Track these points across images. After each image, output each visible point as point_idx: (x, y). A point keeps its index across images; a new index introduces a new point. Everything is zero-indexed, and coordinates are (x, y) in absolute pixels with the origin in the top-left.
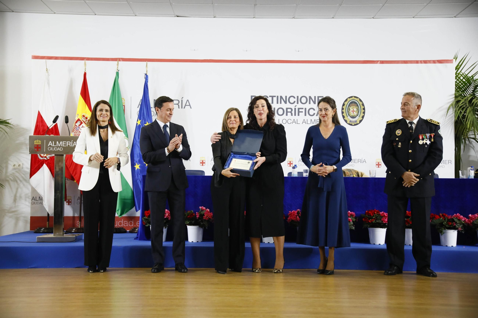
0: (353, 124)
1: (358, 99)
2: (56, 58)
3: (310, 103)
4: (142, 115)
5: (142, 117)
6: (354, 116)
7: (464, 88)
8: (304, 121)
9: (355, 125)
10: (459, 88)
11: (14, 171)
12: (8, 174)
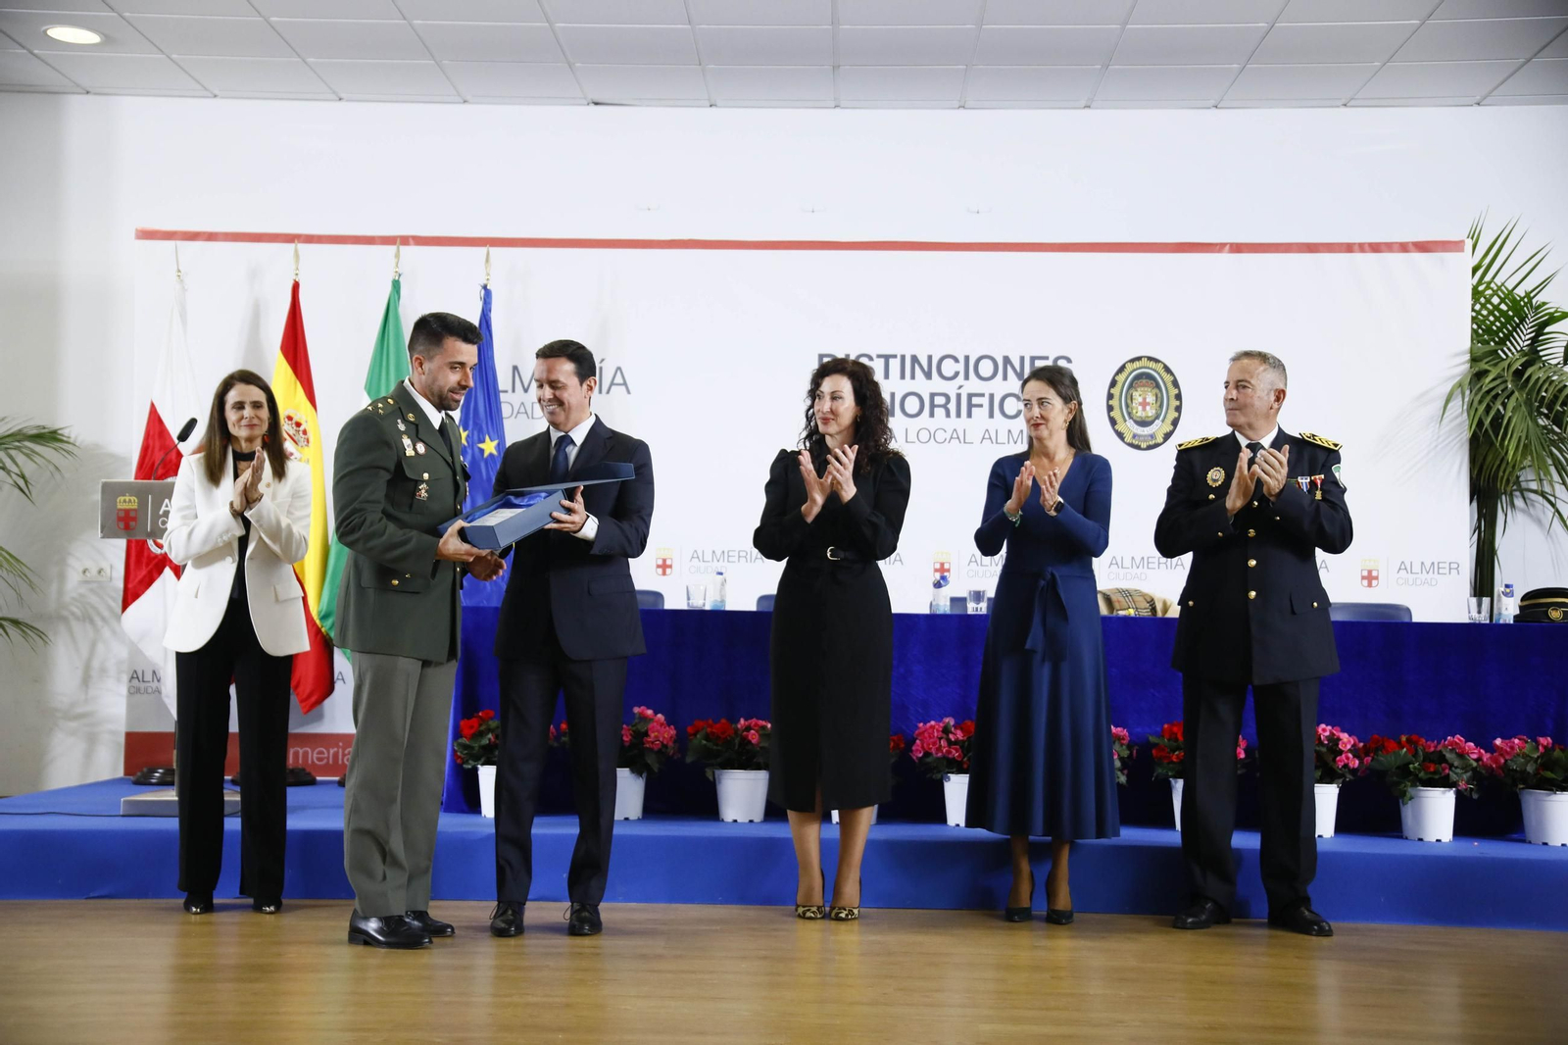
0: (1144, 445)
1: (1160, 366)
2: (211, 237)
3: (1005, 378)
4: (471, 416)
5: (471, 423)
6: (1147, 419)
7: (1503, 333)
8: (987, 436)
9: (1150, 448)
10: (1488, 331)
11: (82, 590)
12: (67, 599)
